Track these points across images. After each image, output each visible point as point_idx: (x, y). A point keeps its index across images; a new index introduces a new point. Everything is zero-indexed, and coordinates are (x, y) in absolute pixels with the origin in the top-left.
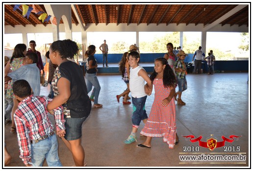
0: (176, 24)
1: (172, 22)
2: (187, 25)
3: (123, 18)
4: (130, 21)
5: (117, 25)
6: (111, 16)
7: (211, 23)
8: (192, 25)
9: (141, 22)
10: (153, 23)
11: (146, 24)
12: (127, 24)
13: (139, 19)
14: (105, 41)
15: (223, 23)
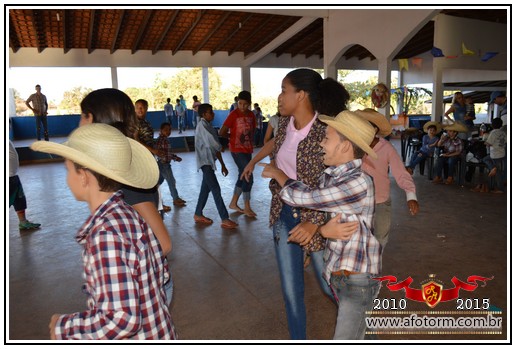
0: (191, 52)
1: (183, 48)
2: (212, 54)
3: (77, 38)
4: (93, 44)
5: (66, 52)
6: (48, 33)
7: (256, 51)
8: (222, 55)
9: (117, 47)
10: (143, 49)
11: (130, 51)
12: (86, 50)
13: (113, 40)
14: (38, 87)
15: (279, 51)
